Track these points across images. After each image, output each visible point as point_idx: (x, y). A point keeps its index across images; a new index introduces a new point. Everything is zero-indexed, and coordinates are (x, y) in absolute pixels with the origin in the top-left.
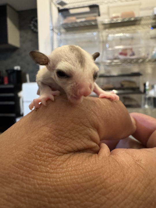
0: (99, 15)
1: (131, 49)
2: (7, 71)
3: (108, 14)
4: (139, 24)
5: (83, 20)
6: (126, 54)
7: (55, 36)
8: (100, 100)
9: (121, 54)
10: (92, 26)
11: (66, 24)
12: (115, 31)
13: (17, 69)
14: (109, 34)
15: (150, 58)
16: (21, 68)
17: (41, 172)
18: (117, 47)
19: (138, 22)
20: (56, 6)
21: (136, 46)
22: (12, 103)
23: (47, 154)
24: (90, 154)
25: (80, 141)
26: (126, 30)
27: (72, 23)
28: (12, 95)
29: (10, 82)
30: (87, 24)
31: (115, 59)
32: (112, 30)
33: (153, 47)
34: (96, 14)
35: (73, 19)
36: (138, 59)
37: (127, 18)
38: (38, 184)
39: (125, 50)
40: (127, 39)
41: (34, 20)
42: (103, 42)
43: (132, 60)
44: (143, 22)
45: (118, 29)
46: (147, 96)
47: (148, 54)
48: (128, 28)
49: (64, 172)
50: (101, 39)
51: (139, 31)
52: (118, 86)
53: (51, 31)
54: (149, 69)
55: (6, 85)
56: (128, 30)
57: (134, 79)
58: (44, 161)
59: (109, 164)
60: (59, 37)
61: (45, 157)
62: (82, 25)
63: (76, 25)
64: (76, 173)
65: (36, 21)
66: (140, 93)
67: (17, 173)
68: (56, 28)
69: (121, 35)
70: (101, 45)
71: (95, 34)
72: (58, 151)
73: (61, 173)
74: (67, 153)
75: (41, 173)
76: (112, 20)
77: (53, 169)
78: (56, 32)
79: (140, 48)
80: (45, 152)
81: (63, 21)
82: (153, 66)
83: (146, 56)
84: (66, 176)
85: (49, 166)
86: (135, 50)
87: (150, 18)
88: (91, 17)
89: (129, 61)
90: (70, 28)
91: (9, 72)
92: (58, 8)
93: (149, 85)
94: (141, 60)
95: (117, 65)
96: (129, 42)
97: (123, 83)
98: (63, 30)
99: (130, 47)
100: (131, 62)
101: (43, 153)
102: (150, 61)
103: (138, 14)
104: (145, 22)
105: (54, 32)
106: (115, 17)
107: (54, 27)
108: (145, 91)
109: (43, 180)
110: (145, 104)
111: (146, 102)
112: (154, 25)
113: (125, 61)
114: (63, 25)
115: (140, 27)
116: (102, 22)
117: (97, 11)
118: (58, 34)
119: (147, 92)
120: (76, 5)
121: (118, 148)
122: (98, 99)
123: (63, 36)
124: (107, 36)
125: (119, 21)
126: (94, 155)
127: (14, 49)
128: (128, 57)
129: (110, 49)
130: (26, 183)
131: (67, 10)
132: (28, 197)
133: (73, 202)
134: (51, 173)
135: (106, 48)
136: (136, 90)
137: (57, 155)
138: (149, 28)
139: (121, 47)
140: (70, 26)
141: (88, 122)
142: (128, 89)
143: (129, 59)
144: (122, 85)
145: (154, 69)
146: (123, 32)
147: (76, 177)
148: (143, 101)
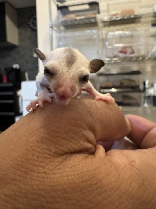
0: (99, 13)
1: (131, 47)
2: (6, 69)
3: (108, 11)
4: (139, 22)
5: (83, 17)
6: (125, 53)
7: (55, 34)
8: (96, 102)
9: (121, 52)
10: (92, 24)
11: (65, 21)
12: (115, 29)
13: (16, 67)
14: (108, 32)
15: (149, 56)
16: (20, 66)
17: (38, 173)
18: (117, 45)
19: (138, 20)
20: (55, 3)
21: (136, 44)
22: (11, 101)
23: (45, 155)
24: (86, 155)
25: (76, 142)
26: (125, 28)
27: (71, 21)
28: (11, 93)
29: (8, 81)
30: (87, 21)
31: (115, 57)
32: (112, 28)
33: (153, 46)
34: (96, 12)
35: (72, 16)
36: (137, 58)
37: (127, 16)
38: (36, 185)
39: (125, 48)
40: (126, 37)
41: (33, 17)
42: (103, 40)
43: (132, 58)
44: (143, 20)
45: (117, 27)
46: (147, 95)
47: (148, 53)
48: (128, 26)
49: (61, 173)
50: (101, 37)
51: (139, 29)
52: (118, 84)
53: (50, 29)
54: (148, 67)
55: (5, 83)
56: (128, 28)
57: (134, 77)
58: (42, 162)
59: (105, 165)
60: (58, 34)
61: (43, 158)
62: (81, 22)
63: (76, 23)
64: (73, 174)
65: (35, 19)
66: (140, 91)
67: (15, 174)
68: (55, 25)
69: (121, 32)
70: (101, 43)
71: (95, 31)
72: (55, 153)
73: (58, 174)
74: (63, 155)
75: (39, 175)
76: (112, 18)
77: (50, 170)
78: (55, 29)
79: (140, 45)
80: (43, 154)
81: (62, 19)
82: (152, 64)
83: (146, 54)
84: (63, 177)
85: (47, 167)
86: (134, 48)
87: (150, 15)
88: (90, 14)
89: (128, 59)
90: (70, 26)
91: (8, 70)
92: (58, 5)
93: (149, 84)
94: (141, 58)
95: (116, 63)
96: (128, 40)
97: (122, 82)
98: (62, 28)
99: (129, 45)
100: (130, 60)
101: (41, 155)
102: (149, 59)
103: (138, 11)
104: (145, 19)
105: (53, 30)
106: (115, 15)
107: (53, 24)
108: (144, 89)
109: (40, 181)
110: (144, 103)
111: (146, 101)
112: (154, 22)
113: (124, 59)
114: (62, 22)
115: (139, 25)
116: (102, 19)
117: (97, 8)
118: (57, 32)
119: (146, 90)
120: (75, 2)
121: (114, 149)
122: (95, 101)
123: (63, 34)
124: (107, 34)
125: (119, 19)
126: (90, 156)
127: (13, 47)
128: (128, 55)
129: (110, 47)
130: (24, 184)
131: (66, 7)
132: (26, 197)
133: (70, 202)
134: (49, 174)
135: (106, 46)
136: (135, 88)
137: (55, 156)
138: (149, 25)
139: (120, 45)
140: (70, 23)
141: (85, 124)
142: (127, 87)
143: (128, 57)
144: (122, 84)
145: (153, 68)
146: (122, 30)
147: (73, 177)
148: (142, 100)
